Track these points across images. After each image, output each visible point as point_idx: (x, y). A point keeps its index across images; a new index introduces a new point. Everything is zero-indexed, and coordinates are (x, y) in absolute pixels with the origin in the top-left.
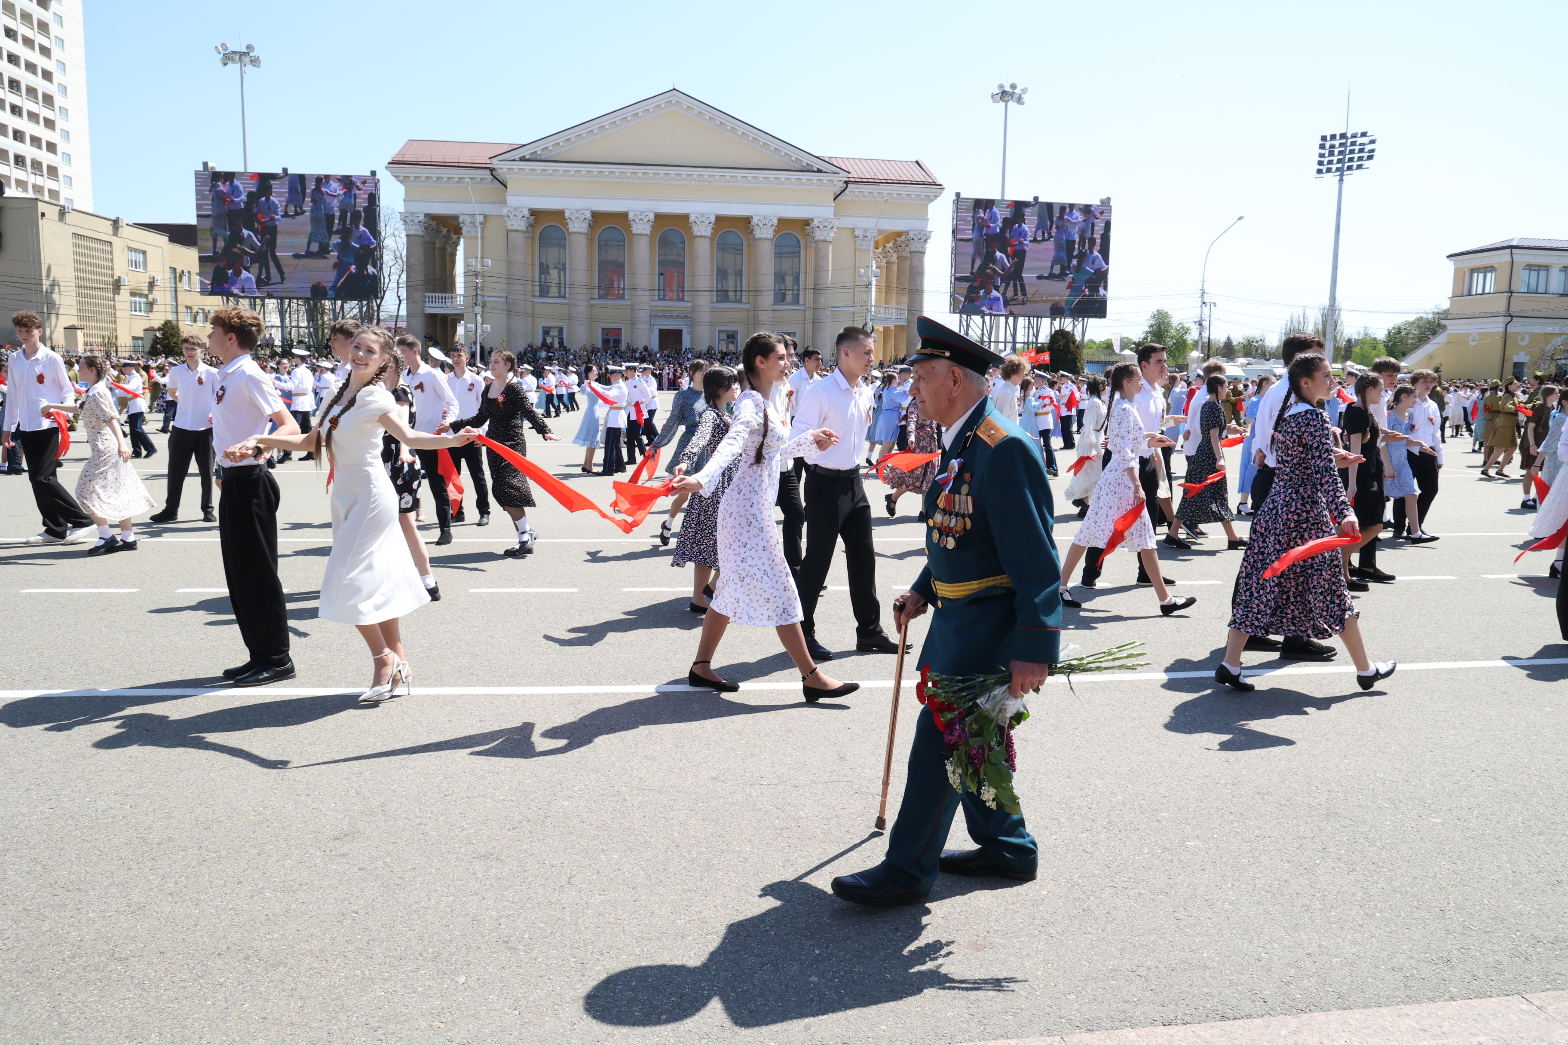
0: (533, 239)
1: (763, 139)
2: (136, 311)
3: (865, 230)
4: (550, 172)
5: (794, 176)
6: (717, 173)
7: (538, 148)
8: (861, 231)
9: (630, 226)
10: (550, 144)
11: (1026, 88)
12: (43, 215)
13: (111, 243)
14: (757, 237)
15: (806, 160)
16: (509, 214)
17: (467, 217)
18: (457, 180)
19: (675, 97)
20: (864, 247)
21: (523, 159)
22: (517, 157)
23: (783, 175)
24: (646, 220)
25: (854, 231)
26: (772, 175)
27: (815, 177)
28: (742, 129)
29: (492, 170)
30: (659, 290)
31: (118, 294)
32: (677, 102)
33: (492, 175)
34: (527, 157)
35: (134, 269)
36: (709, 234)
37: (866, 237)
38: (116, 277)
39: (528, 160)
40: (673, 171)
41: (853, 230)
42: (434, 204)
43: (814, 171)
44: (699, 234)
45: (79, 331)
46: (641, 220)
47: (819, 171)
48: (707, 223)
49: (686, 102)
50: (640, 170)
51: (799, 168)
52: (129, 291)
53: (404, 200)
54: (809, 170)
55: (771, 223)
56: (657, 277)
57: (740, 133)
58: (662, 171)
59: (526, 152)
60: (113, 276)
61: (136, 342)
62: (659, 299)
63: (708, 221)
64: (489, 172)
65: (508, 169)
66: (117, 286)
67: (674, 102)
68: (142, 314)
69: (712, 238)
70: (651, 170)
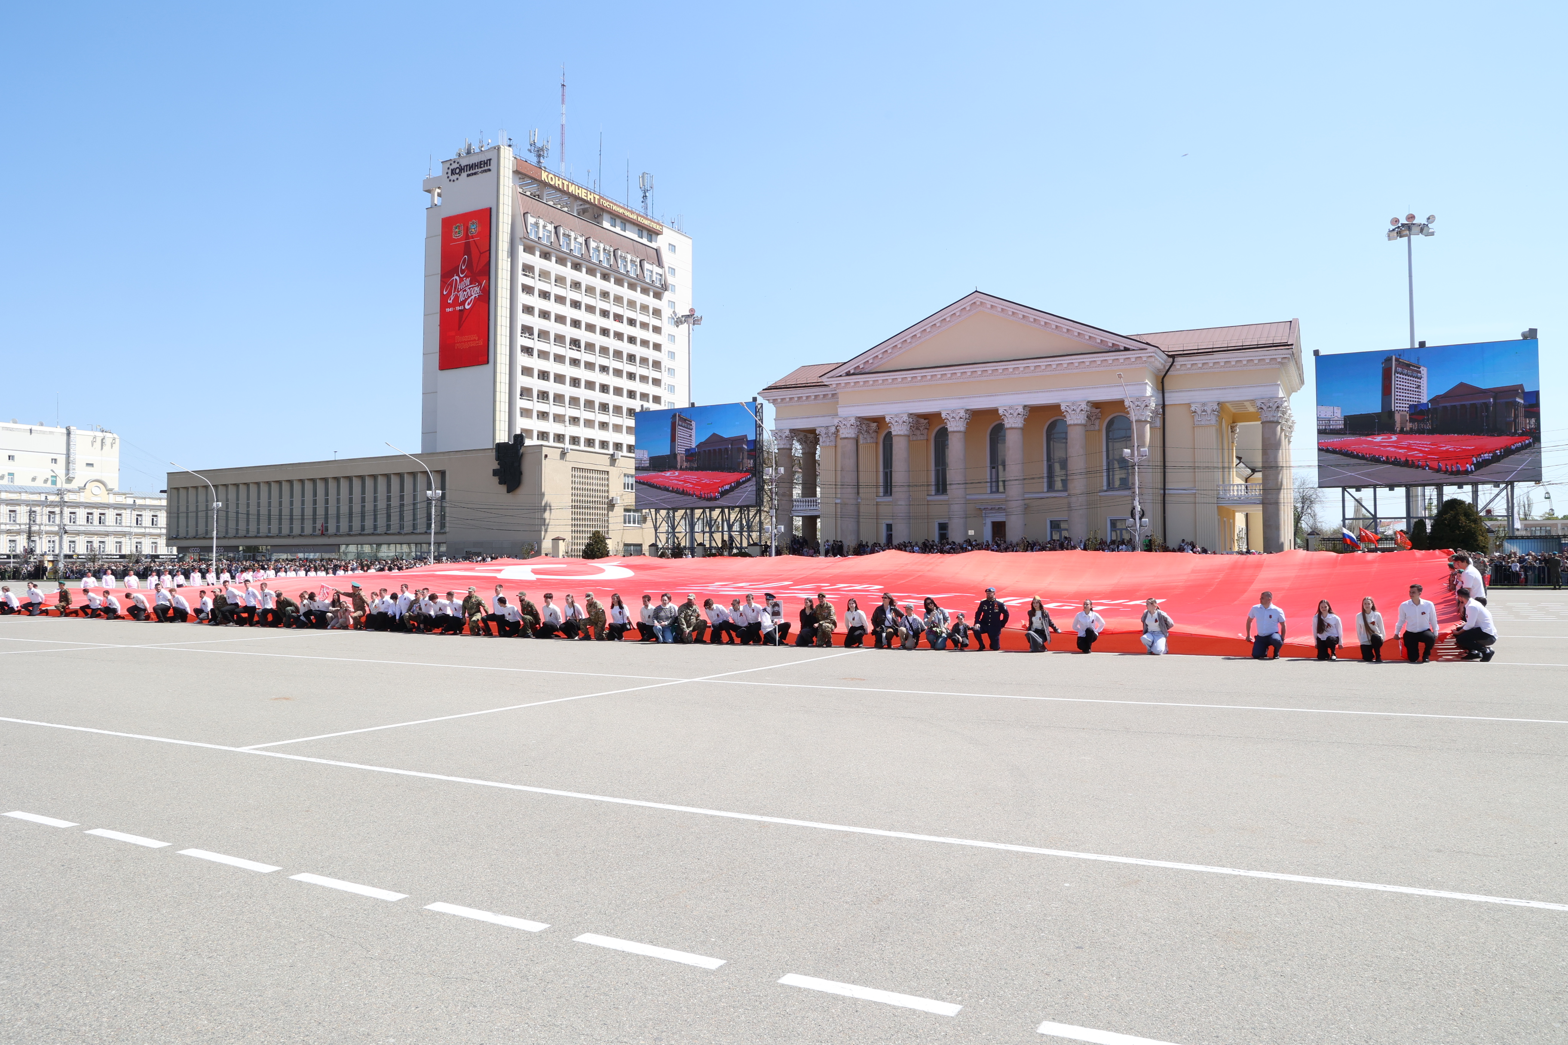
0: (877, 443)
1: (1065, 325)
2: (629, 522)
3: (1204, 404)
4: (871, 383)
5: (1099, 358)
6: (1021, 365)
7: (860, 363)
8: (1199, 406)
9: (947, 424)
10: (869, 357)
11: (1433, 216)
12: (546, 456)
13: (608, 472)
14: (1068, 423)
15: (1111, 340)
17: (823, 429)
18: (813, 397)
19: (979, 298)
20: (1203, 423)
21: (848, 374)
22: (844, 373)
23: (1087, 359)
25: (1190, 407)
26: (1076, 360)
27: (1122, 356)
28: (1043, 319)
30: (991, 482)
31: (612, 511)
32: (980, 302)
34: (852, 372)
35: (630, 490)
36: (1020, 425)
37: (1204, 411)
38: (610, 498)
39: (854, 374)
40: (979, 369)
41: (1189, 405)
42: (798, 420)
43: (1122, 351)
44: (1011, 426)
45: (561, 542)
47: (1126, 349)
48: (1016, 414)
49: (989, 302)
50: (948, 371)
51: (1108, 349)
52: (623, 508)
53: (775, 420)
54: (1115, 349)
55: (1081, 408)
56: (988, 469)
57: (1043, 323)
58: (969, 369)
59: (850, 368)
60: (608, 497)
61: (626, 547)
62: (992, 492)
63: (1017, 412)
64: (829, 389)
65: (838, 384)
66: (611, 505)
67: (978, 303)
68: (636, 525)
69: (1024, 428)
70: (959, 370)
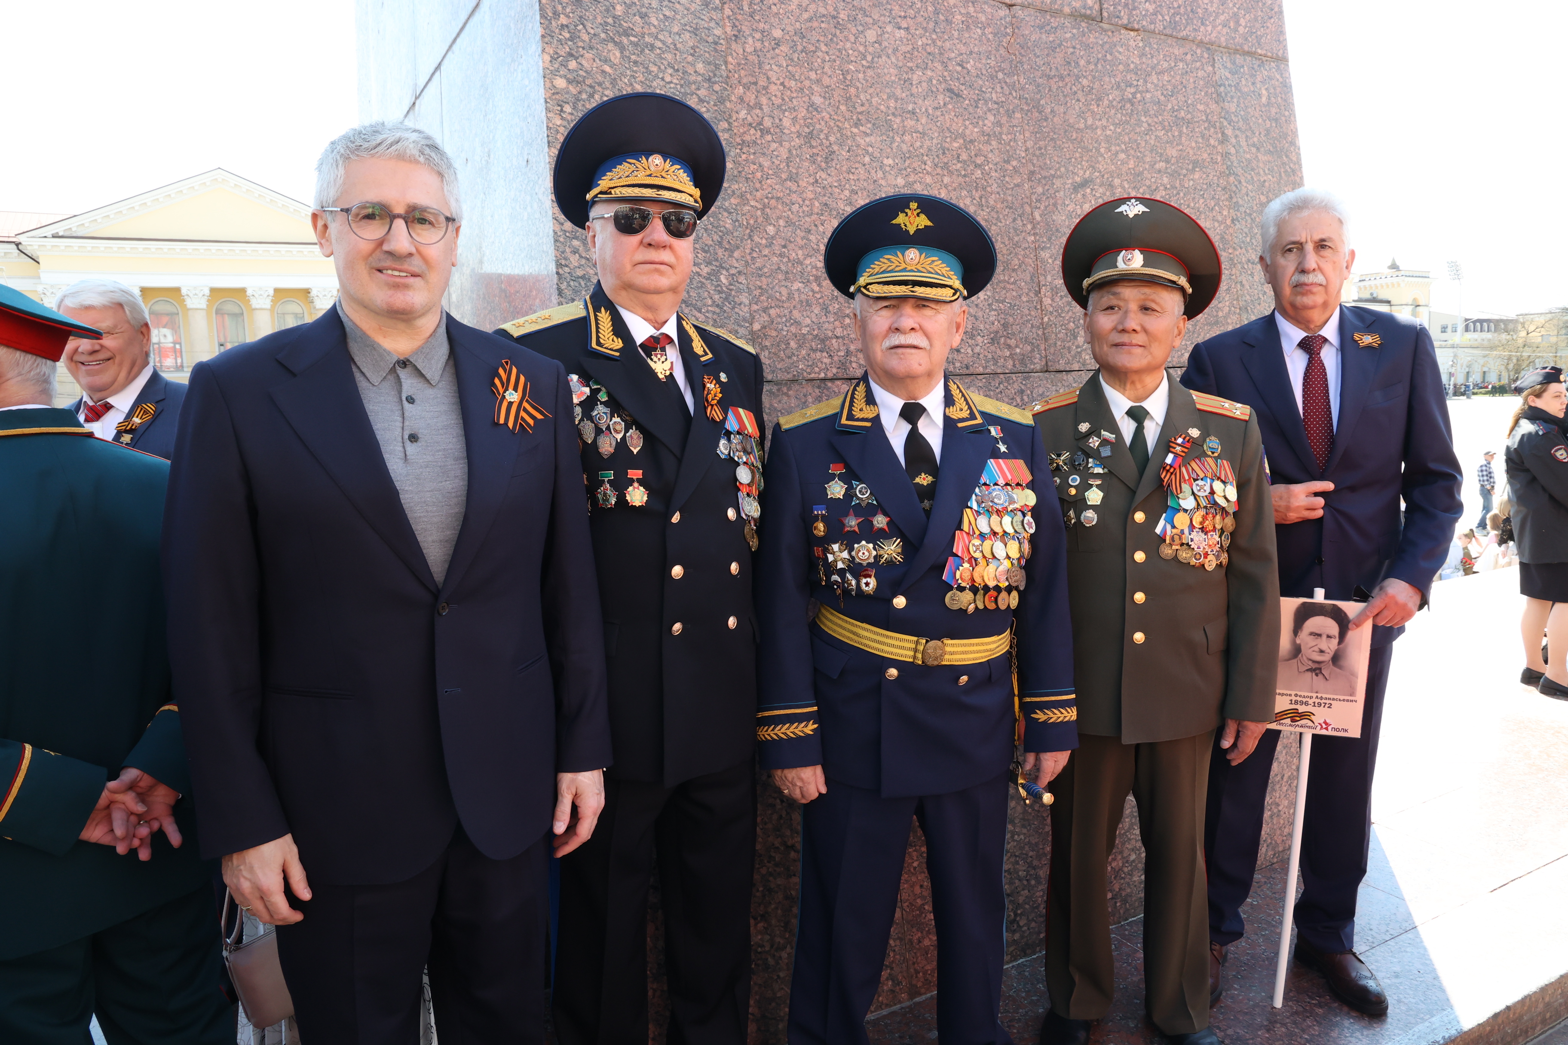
4: (89, 249)
6: (272, 248)
7: (71, 225)
9: (184, 301)
10: (85, 219)
14: (317, 307)
16: (45, 291)
19: (220, 175)
21: (55, 236)
22: (49, 234)
24: (200, 295)
28: (292, 206)
29: (17, 245)
32: (223, 180)
33: (18, 249)
34: (60, 234)
36: (268, 306)
39: (62, 237)
44: (258, 306)
46: (196, 294)
48: (265, 296)
49: (233, 180)
50: (189, 246)
55: (330, 294)
57: (292, 210)
58: (213, 247)
59: (58, 229)
63: (267, 294)
64: (15, 247)
65: (39, 246)
67: (220, 180)
69: (272, 310)
70: (201, 246)
